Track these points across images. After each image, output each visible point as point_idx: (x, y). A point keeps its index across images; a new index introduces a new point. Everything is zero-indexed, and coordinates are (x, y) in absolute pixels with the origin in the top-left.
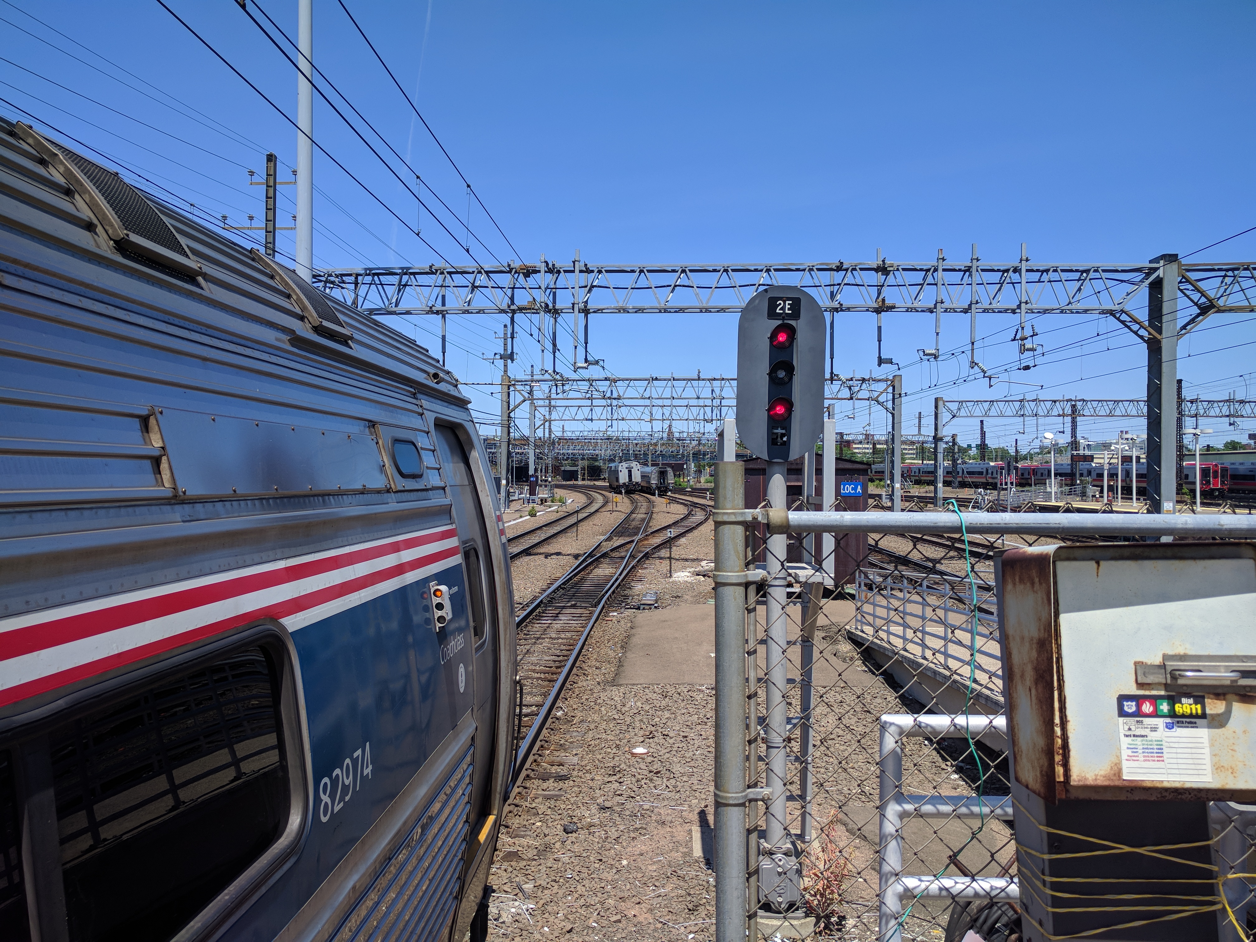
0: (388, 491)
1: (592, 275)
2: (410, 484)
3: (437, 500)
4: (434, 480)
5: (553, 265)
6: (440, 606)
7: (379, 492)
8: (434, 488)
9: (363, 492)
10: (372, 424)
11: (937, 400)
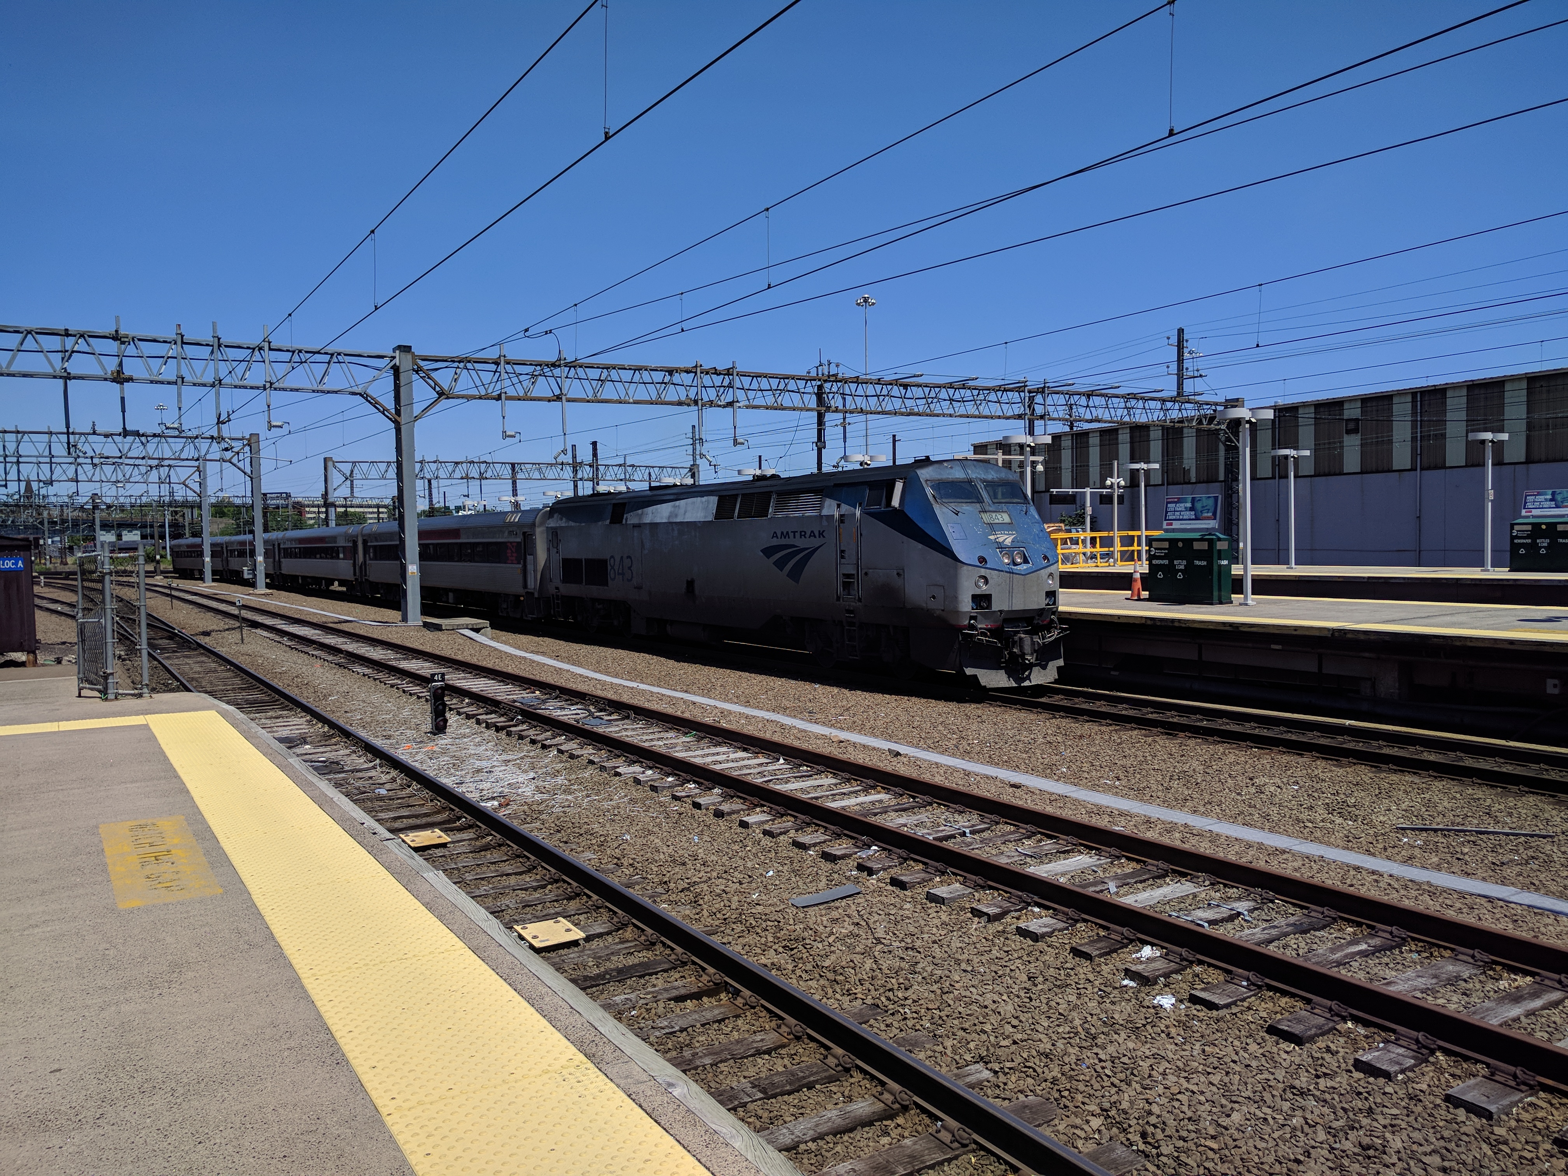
11: (325, 459)
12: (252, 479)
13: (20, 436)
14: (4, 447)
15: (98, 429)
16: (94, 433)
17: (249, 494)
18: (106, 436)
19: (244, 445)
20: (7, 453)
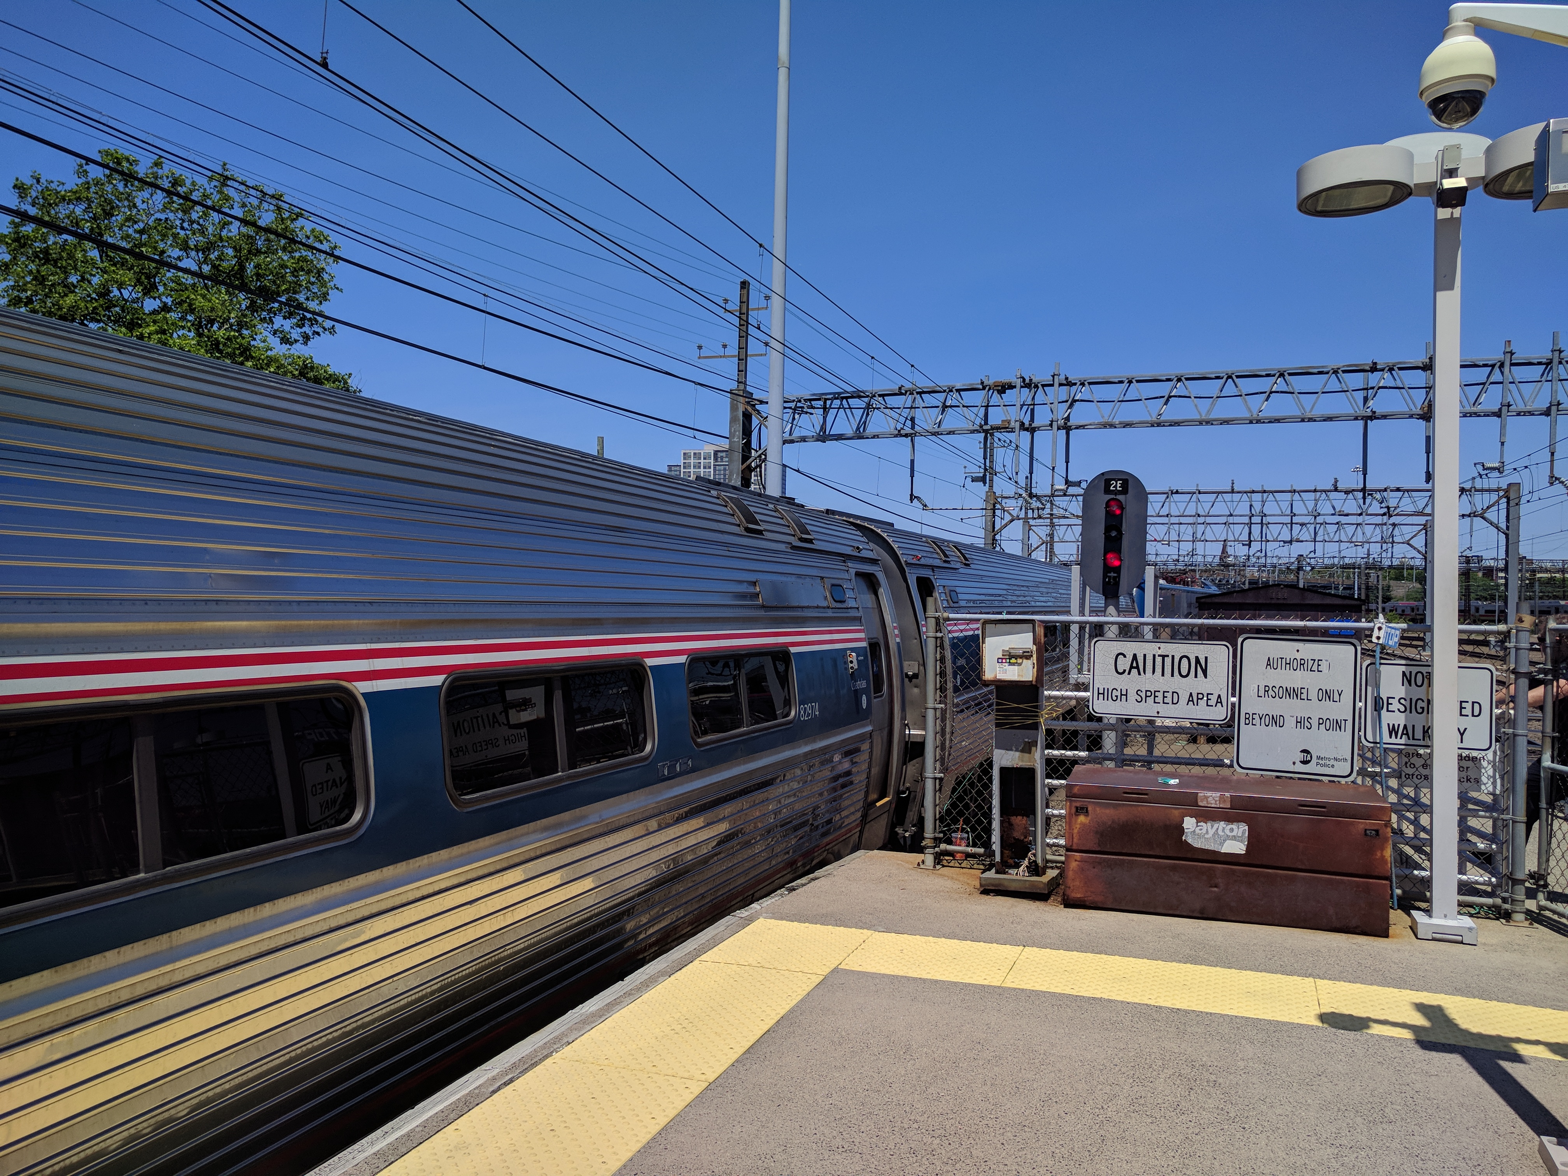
0: (828, 608)
1: (1075, 388)
2: (839, 605)
3: (853, 614)
4: (851, 603)
5: (1031, 380)
6: (851, 662)
7: (824, 608)
8: (851, 608)
9: (818, 607)
10: (822, 578)
12: (1507, 536)
13: (1265, 495)
14: (1251, 506)
15: (1340, 486)
16: (1336, 490)
17: (1502, 555)
18: (1347, 492)
19: (1500, 498)
20: (1253, 512)
